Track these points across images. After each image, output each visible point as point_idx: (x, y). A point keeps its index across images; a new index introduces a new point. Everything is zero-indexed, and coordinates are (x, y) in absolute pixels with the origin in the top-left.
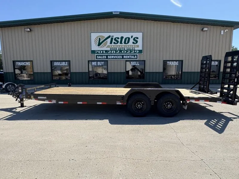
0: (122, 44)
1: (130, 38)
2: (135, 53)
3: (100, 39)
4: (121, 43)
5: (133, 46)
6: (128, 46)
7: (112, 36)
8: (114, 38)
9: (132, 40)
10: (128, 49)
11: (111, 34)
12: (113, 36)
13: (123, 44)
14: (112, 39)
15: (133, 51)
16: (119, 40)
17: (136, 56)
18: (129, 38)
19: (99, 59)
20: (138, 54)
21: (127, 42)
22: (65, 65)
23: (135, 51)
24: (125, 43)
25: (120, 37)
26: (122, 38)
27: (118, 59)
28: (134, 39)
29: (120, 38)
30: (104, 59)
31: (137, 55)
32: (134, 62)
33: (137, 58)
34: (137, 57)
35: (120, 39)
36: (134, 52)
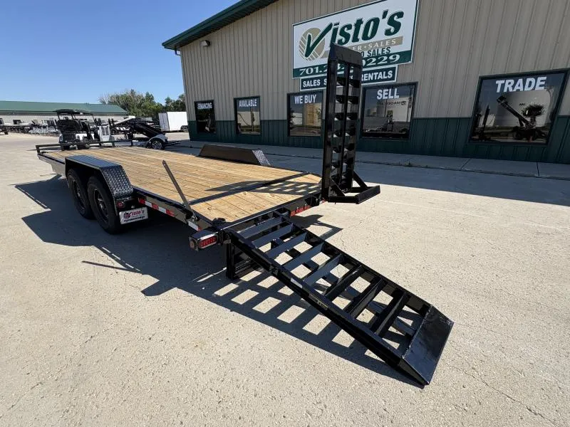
0: (357, 40)
1: (380, 17)
2: (389, 62)
3: (309, 37)
5: (384, 41)
6: (374, 43)
7: (336, 25)
8: (340, 27)
9: (384, 25)
10: (371, 53)
11: (333, 19)
12: (338, 24)
13: (361, 41)
14: (335, 30)
15: (385, 58)
16: (351, 32)
17: (390, 73)
18: (376, 21)
19: (306, 88)
20: (396, 66)
21: (369, 35)
22: (254, 105)
23: (391, 58)
25: (353, 23)
26: (359, 22)
28: (391, 22)
29: (353, 24)
30: (317, 87)
31: (393, 69)
32: (385, 90)
33: (393, 78)
34: (394, 74)
35: (353, 28)
36: (388, 60)
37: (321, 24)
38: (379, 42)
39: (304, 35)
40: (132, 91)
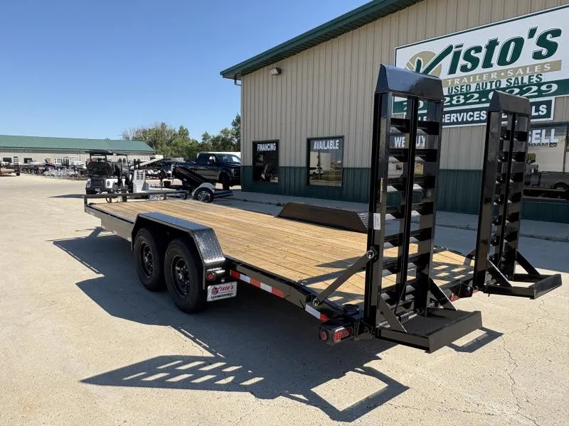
0: (491, 66)
1: (525, 36)
2: (540, 93)
3: (419, 62)
4: (487, 64)
5: (532, 67)
6: (516, 70)
7: (457, 47)
8: (464, 50)
10: (512, 82)
11: (454, 41)
12: (461, 46)
13: (496, 67)
14: (457, 55)
15: (535, 88)
16: (481, 56)
17: (543, 109)
18: (519, 42)
20: (553, 98)
21: (508, 59)
22: (334, 148)
23: (544, 88)
24: (502, 61)
25: (483, 44)
26: (493, 44)
27: (473, 122)
28: (542, 41)
29: (483, 46)
31: (548, 103)
33: (548, 115)
34: (549, 109)
35: (484, 51)
36: (539, 91)
37: (437, 47)
38: (524, 68)
39: (412, 60)
40: (163, 125)
